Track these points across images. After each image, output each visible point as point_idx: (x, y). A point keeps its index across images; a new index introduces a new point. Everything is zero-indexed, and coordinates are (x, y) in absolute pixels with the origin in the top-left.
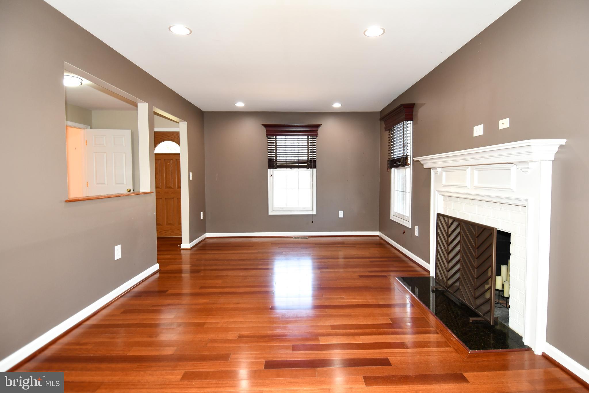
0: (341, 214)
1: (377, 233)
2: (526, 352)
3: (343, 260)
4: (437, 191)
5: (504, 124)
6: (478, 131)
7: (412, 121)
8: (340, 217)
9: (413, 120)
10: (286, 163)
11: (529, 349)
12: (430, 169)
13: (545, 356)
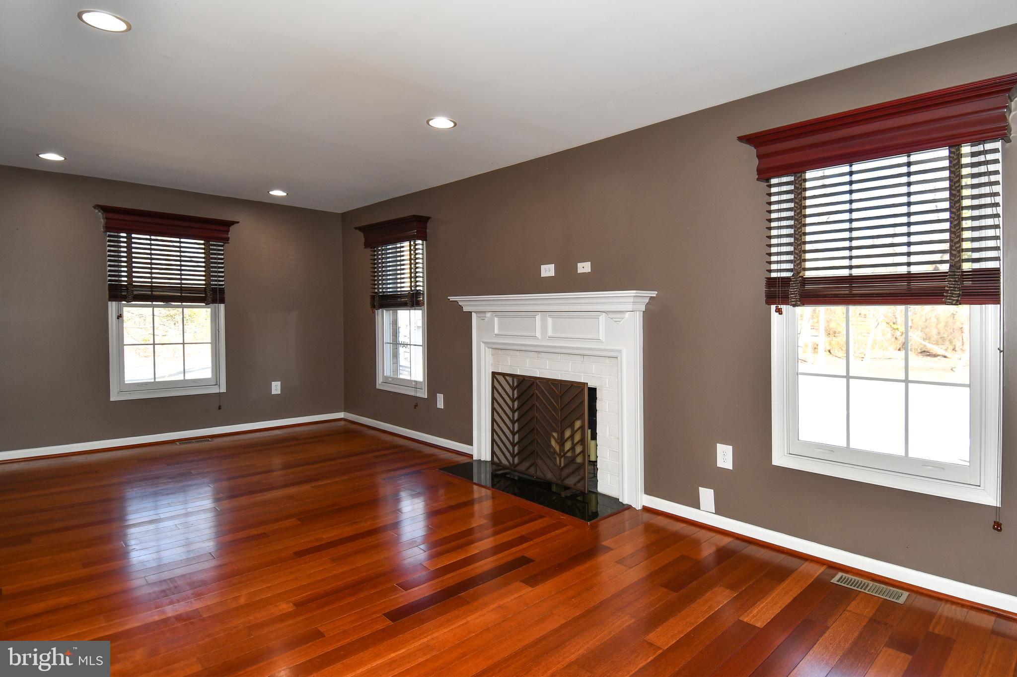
0: (276, 388)
1: (341, 415)
2: (626, 512)
3: (280, 473)
4: (483, 342)
5: (584, 267)
6: (548, 271)
7: (425, 242)
8: (274, 392)
9: (426, 240)
10: (152, 291)
11: (629, 507)
12: (471, 312)
13: (646, 509)
